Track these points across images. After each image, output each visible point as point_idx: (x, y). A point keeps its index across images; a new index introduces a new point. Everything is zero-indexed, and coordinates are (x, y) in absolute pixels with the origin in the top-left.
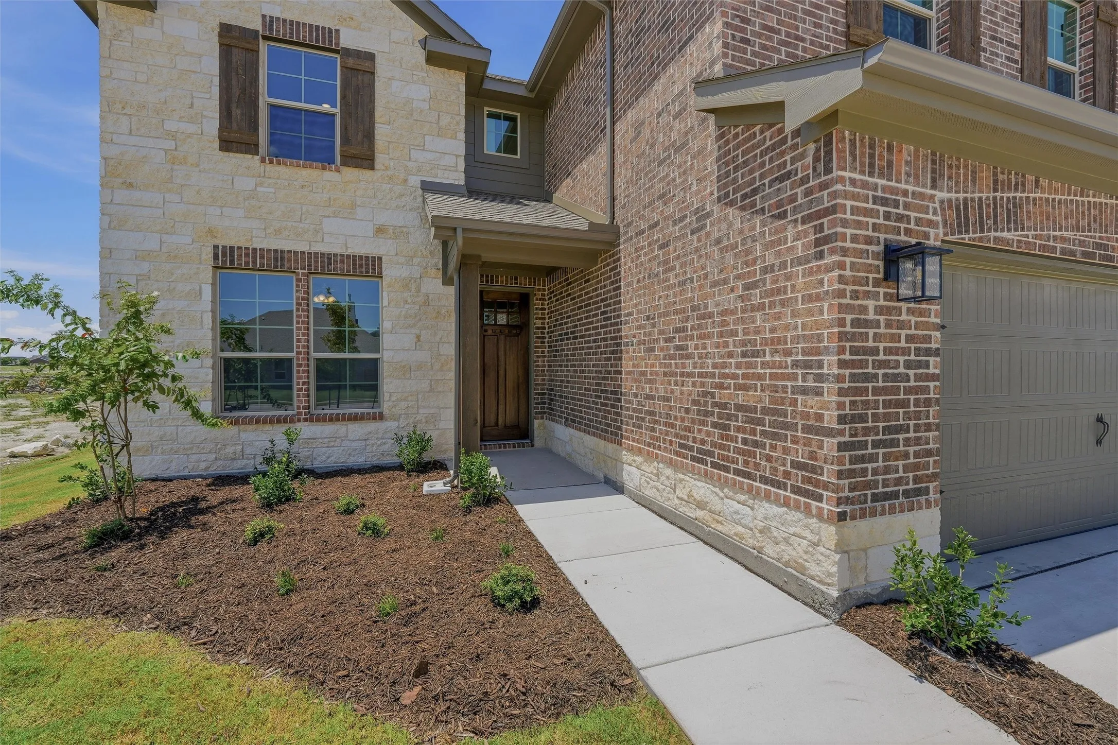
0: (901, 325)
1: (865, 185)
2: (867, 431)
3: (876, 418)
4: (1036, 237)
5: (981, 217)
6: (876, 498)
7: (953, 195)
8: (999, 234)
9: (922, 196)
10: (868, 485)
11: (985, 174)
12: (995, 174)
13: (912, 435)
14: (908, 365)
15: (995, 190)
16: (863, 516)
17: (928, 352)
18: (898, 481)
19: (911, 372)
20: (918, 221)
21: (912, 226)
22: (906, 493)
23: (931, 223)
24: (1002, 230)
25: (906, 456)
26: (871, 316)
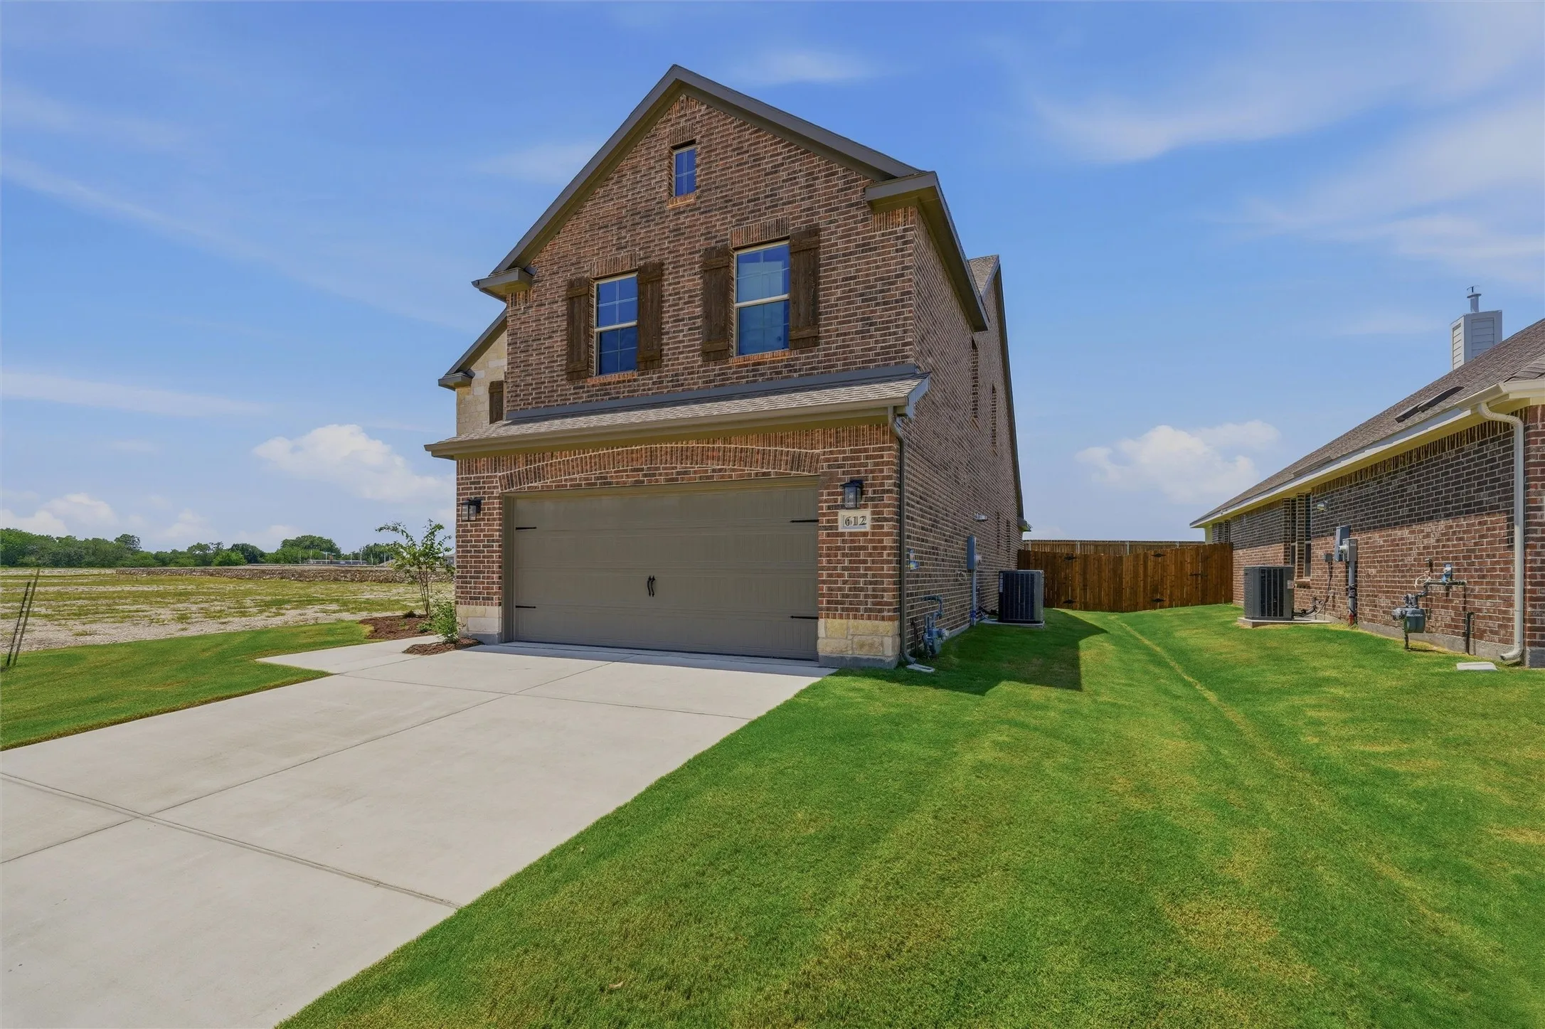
0: (482, 530)
1: (467, 478)
2: (467, 572)
3: (471, 567)
4: (553, 482)
5: (520, 478)
6: (471, 598)
7: (505, 473)
8: (530, 485)
9: (491, 477)
10: (467, 593)
11: (521, 460)
12: (527, 457)
13: (486, 575)
14: (484, 546)
15: (527, 465)
16: (465, 604)
17: (493, 541)
18: (480, 593)
19: (485, 549)
20: (489, 488)
21: (486, 490)
22: (483, 598)
23: (494, 487)
24: (532, 483)
25: (483, 583)
26: (469, 528)
